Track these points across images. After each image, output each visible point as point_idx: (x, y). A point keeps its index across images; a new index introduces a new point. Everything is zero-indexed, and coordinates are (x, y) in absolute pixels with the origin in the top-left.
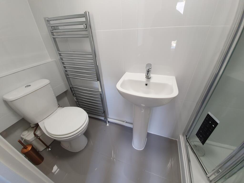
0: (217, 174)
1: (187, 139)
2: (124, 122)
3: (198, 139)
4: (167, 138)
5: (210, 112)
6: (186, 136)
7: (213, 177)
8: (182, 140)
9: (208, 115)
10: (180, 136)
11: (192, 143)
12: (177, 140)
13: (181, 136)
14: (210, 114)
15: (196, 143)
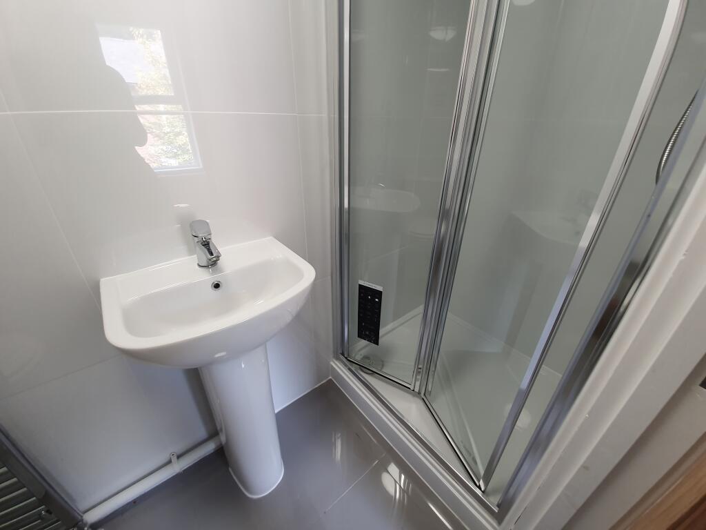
0: (419, 377)
1: (346, 358)
2: (170, 462)
3: (363, 342)
4: (311, 391)
5: (361, 279)
6: (343, 354)
7: (418, 384)
8: (340, 368)
9: (360, 286)
10: (332, 363)
11: (356, 358)
12: (330, 377)
13: (334, 363)
14: (361, 283)
15: (363, 352)
